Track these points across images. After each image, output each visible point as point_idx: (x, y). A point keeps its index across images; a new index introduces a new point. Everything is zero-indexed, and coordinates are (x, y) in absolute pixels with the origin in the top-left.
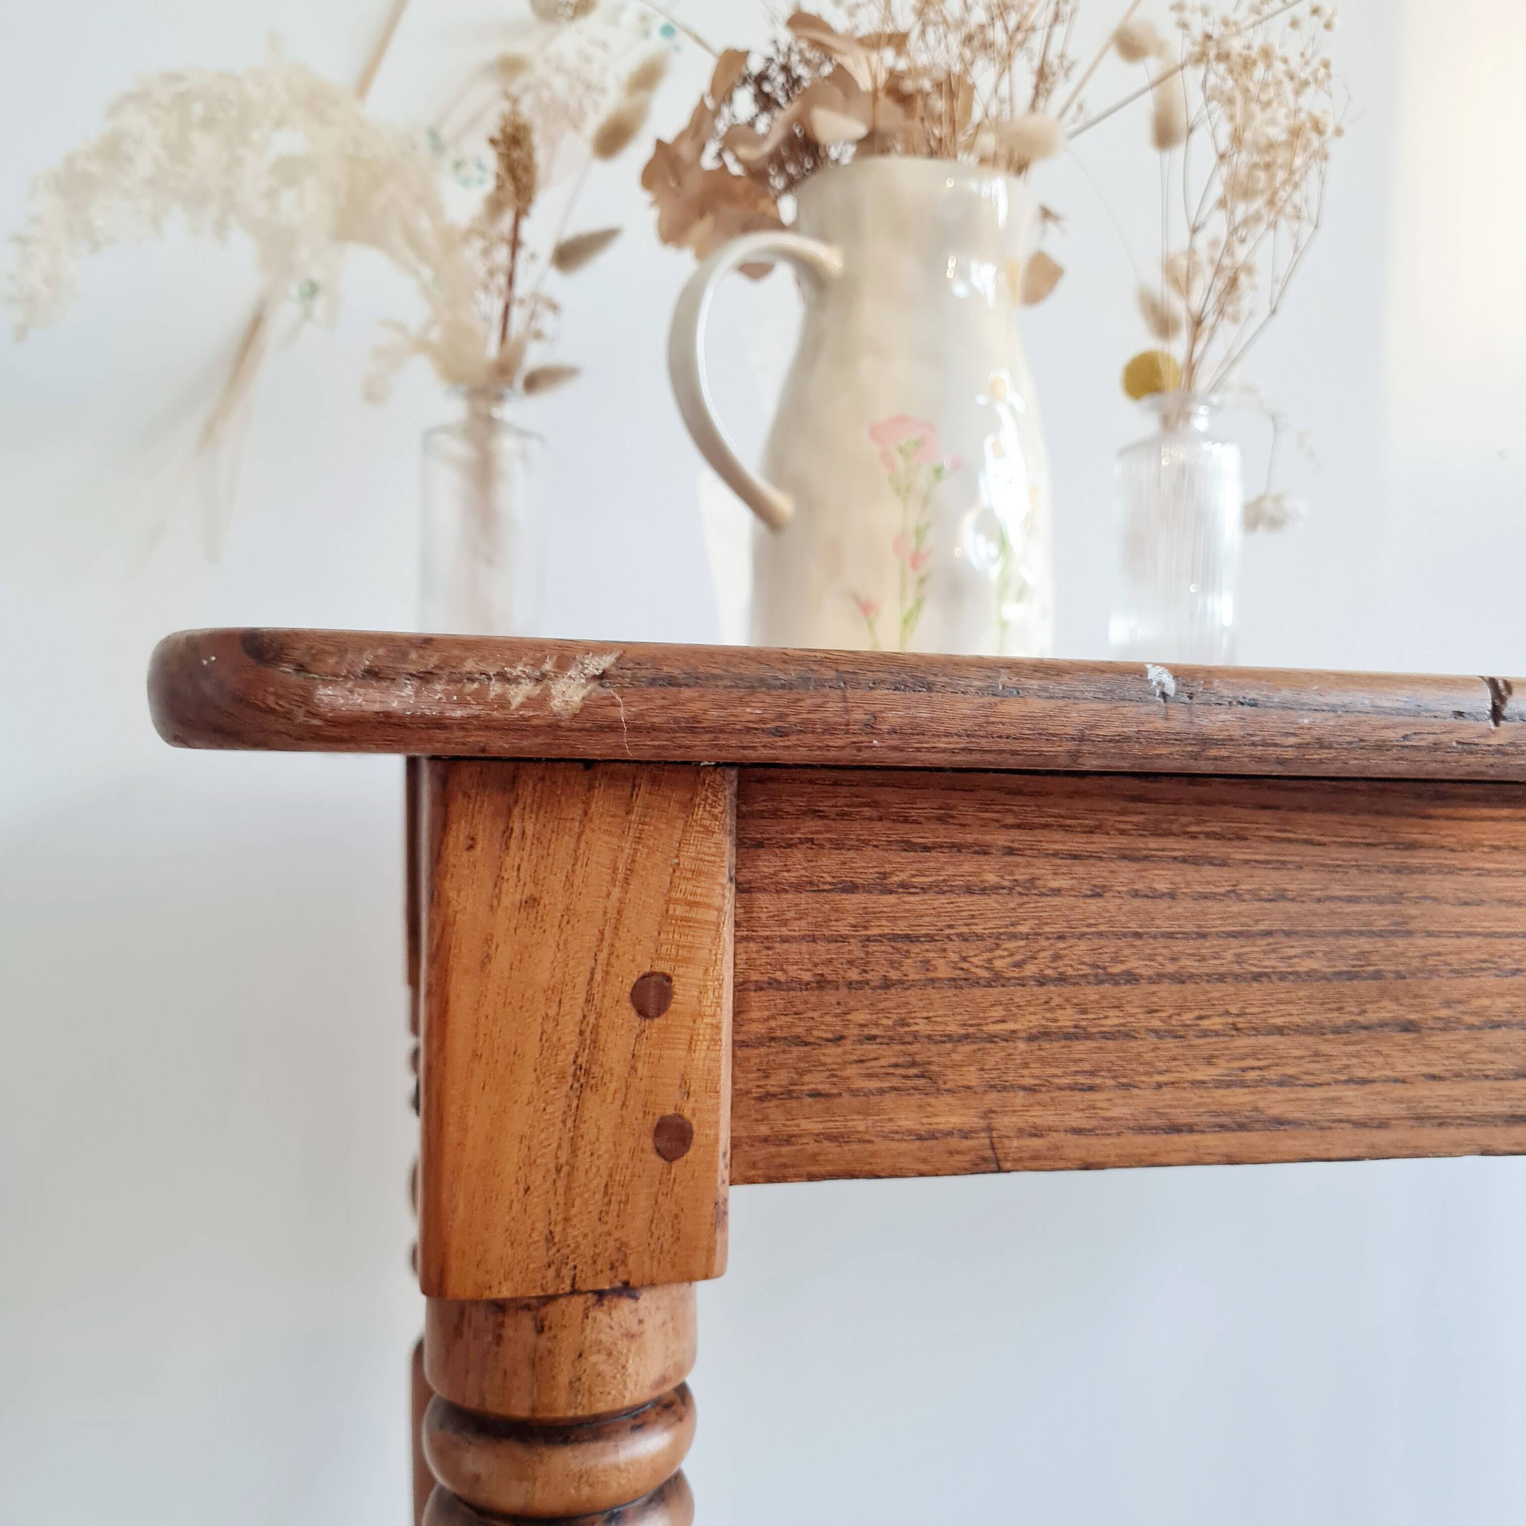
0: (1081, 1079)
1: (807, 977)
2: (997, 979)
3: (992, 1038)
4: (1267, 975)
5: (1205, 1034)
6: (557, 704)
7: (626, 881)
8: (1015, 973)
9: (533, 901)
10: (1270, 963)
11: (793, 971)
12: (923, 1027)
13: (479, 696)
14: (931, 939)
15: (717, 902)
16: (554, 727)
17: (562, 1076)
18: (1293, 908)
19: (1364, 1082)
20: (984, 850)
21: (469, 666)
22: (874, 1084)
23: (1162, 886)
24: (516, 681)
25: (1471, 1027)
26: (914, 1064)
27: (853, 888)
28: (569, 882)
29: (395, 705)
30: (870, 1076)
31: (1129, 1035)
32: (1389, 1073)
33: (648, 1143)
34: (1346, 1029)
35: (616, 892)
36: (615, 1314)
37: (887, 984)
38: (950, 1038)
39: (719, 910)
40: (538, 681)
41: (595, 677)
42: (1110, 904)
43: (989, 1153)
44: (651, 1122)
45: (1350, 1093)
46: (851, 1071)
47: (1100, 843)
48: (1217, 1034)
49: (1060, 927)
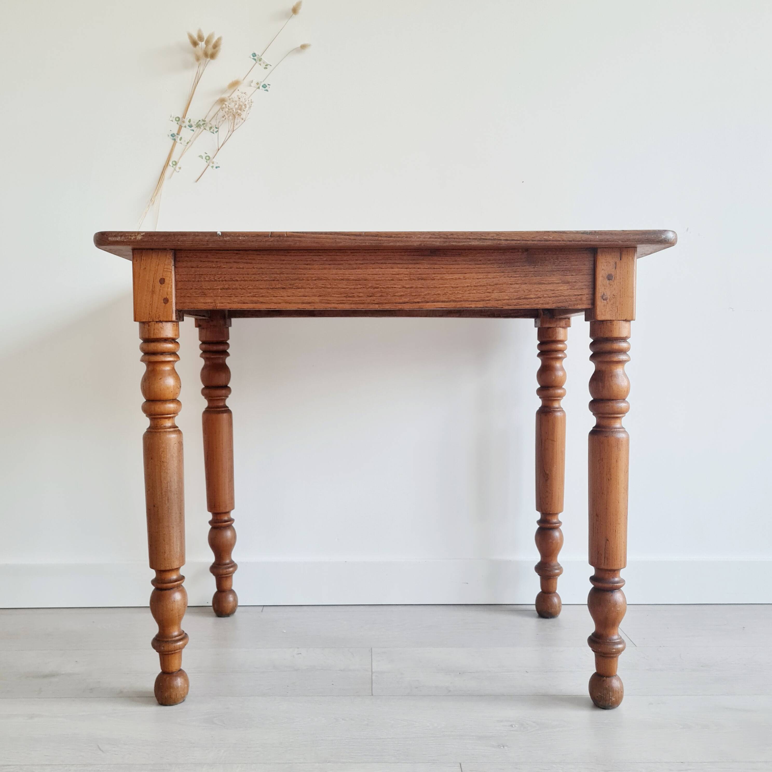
0: (229, 295)
1: (187, 280)
2: (216, 281)
3: (215, 289)
4: (259, 280)
5: (249, 289)
6: (137, 239)
7: (158, 266)
8: (218, 279)
9: (145, 268)
10: (260, 278)
11: (185, 279)
12: (204, 287)
13: (128, 238)
14: (205, 274)
15: (171, 268)
16: (138, 241)
17: (150, 292)
18: (263, 270)
19: (276, 297)
20: (213, 262)
21: (127, 235)
22: (197, 295)
23: (241, 267)
24: (132, 236)
25: (294, 288)
26: (203, 293)
27: (193, 267)
28: (150, 266)
29: (118, 239)
30: (197, 294)
31: (237, 289)
32: (280, 295)
33: (162, 301)
34: (273, 288)
35: (157, 267)
36: (159, 325)
37: (198, 281)
38: (208, 289)
39: (171, 269)
40: (135, 236)
41: (142, 236)
42: (233, 269)
43: (215, 306)
44: (163, 299)
45: (273, 298)
46: (194, 293)
47: (231, 260)
48: (251, 289)
49: (225, 273)
